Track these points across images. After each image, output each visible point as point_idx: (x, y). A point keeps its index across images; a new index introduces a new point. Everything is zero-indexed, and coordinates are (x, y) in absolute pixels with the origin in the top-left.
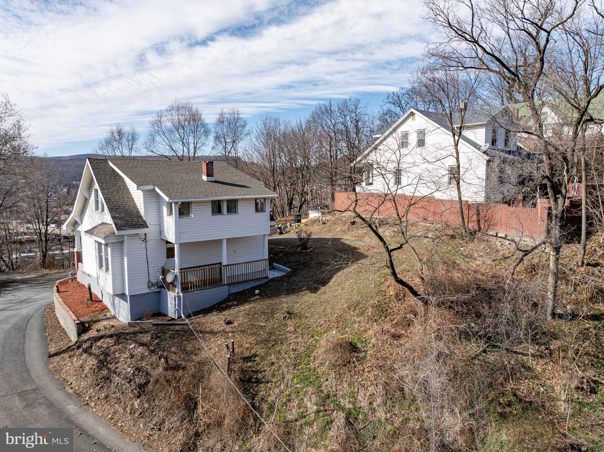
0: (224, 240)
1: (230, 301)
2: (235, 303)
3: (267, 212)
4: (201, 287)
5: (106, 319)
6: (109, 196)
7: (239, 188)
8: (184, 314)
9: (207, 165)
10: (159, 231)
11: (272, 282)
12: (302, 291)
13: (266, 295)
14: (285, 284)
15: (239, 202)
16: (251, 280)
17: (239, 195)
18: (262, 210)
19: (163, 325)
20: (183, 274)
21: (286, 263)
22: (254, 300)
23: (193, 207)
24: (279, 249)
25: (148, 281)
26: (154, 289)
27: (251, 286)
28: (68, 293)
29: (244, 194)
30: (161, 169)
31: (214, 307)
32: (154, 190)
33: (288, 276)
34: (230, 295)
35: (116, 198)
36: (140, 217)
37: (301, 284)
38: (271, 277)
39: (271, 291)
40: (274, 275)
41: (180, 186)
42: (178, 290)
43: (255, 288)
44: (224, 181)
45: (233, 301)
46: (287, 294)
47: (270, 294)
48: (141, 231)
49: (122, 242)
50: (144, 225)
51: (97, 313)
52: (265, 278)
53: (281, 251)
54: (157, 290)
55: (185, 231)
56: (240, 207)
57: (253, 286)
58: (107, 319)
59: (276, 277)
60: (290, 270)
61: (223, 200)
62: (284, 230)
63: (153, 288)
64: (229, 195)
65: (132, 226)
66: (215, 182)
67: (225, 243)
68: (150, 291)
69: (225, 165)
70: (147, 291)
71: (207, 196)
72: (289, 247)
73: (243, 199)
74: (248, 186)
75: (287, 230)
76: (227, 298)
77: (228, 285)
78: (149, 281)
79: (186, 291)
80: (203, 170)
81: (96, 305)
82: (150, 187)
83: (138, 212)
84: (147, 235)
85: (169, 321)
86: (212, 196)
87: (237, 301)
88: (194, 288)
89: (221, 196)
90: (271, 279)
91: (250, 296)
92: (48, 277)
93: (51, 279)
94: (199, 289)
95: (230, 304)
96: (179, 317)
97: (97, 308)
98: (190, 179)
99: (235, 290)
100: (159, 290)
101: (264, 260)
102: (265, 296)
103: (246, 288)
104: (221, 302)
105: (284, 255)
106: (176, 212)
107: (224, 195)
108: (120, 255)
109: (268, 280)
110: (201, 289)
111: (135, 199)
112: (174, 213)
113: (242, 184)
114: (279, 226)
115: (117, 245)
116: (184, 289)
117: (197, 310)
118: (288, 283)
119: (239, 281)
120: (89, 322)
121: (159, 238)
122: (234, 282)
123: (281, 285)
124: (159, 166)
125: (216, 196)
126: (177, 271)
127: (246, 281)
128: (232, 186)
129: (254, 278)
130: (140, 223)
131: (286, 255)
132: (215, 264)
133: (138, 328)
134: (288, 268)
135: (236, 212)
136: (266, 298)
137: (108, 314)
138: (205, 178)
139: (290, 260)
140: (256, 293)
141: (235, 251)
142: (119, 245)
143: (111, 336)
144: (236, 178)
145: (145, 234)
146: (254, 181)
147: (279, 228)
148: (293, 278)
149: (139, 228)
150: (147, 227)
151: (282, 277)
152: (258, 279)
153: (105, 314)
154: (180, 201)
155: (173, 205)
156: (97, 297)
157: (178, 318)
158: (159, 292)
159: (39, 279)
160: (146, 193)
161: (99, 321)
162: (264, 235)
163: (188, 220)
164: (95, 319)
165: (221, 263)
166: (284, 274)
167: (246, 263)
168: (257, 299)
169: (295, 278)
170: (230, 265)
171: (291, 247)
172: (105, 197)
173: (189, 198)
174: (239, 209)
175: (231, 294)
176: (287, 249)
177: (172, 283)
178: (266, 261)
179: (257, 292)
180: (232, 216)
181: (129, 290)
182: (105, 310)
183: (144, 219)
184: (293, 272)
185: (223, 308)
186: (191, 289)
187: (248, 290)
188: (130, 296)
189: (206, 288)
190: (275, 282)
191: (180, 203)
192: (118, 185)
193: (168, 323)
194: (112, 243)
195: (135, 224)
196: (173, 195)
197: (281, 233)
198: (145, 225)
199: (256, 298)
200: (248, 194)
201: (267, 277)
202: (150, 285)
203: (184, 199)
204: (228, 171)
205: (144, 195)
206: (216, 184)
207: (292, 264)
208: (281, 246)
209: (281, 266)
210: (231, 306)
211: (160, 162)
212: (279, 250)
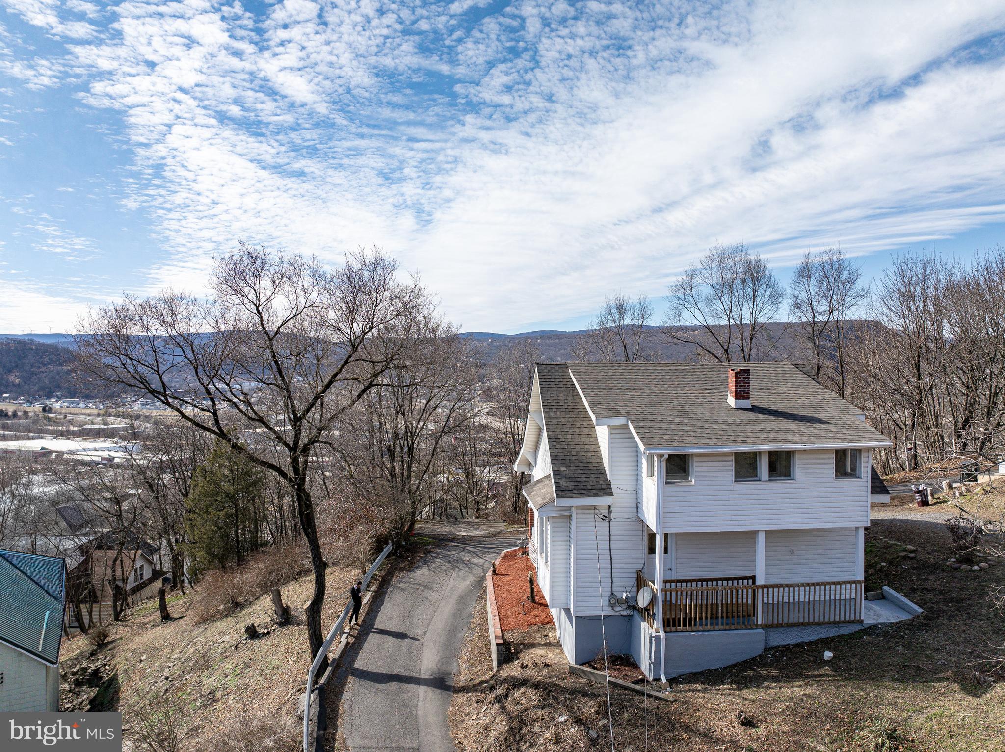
0: (760, 533)
1: (764, 665)
2: (775, 672)
3: (864, 479)
4: (706, 625)
5: (544, 645)
6: (557, 431)
7: (801, 424)
8: (665, 674)
9: (736, 376)
10: (635, 501)
11: (870, 635)
12: (939, 680)
13: (848, 670)
14: (900, 649)
15: (797, 456)
16: (819, 624)
17: (796, 443)
18: (853, 474)
19: (626, 688)
20: (668, 593)
21: (914, 590)
22: (816, 676)
23: (695, 464)
24: (905, 550)
25: (609, 594)
26: (621, 610)
27: (818, 637)
28: (506, 579)
29: (808, 440)
30: (655, 382)
31: (730, 672)
32: (626, 427)
33: (912, 626)
34: (767, 649)
35: (569, 436)
36: (602, 473)
37: (940, 659)
38: (869, 620)
39: (861, 660)
40: (879, 616)
41: (677, 421)
42: (658, 624)
43: (826, 643)
44: (773, 408)
45: (771, 666)
46: (897, 680)
47: (857, 669)
48: (602, 501)
49: (570, 517)
50: (606, 490)
51: (535, 628)
52: (854, 622)
53: (906, 558)
54: (625, 613)
55: (674, 510)
56: (799, 467)
57: (824, 636)
58: (546, 644)
59: (881, 624)
60: (920, 610)
61: (760, 453)
62: (932, 495)
63: (618, 608)
64: (775, 441)
65: (584, 492)
66: (754, 409)
67: (761, 538)
68: (613, 613)
69: (786, 368)
70: (608, 611)
71: (724, 443)
72: (930, 548)
73: (805, 451)
74: (825, 419)
75: (941, 496)
76: (760, 656)
77: (765, 627)
78: (612, 594)
79: (673, 629)
80: (730, 385)
81: (537, 613)
82: (621, 421)
83: (600, 464)
84: (612, 509)
85: (637, 682)
86: (735, 443)
87: (780, 669)
88: (690, 625)
89: (755, 442)
90: (870, 628)
91: (810, 661)
92: (500, 538)
93: (502, 542)
94: (701, 628)
95: (764, 672)
96: (657, 680)
97: (537, 619)
98: (701, 404)
99: (778, 639)
100: (628, 612)
101: (855, 582)
102: (845, 671)
103: (806, 639)
104: (745, 662)
105: (914, 568)
106: (659, 471)
107: (763, 443)
108: (566, 538)
109: (860, 627)
110: (706, 628)
111: (599, 439)
112: (656, 474)
113: (811, 413)
114: (921, 488)
115: (561, 520)
116: (669, 624)
117: (694, 670)
118: (908, 647)
119: (791, 622)
120: (517, 645)
121: (634, 515)
122: (780, 622)
123: (890, 647)
124: (653, 376)
125: (744, 442)
126: (657, 586)
127: (808, 624)
128: (787, 418)
129: (827, 620)
130: (599, 487)
131: (917, 569)
132: (743, 579)
133: (583, 681)
134: (916, 603)
135: (789, 476)
136: (846, 679)
137: (550, 635)
138: (731, 401)
139: (927, 585)
140: (826, 658)
141: (792, 552)
142: (565, 520)
143: (536, 686)
144: (803, 398)
145: (609, 506)
146: (843, 407)
147: (919, 492)
148: (922, 636)
149: (596, 495)
150: (611, 494)
151: (898, 627)
152: (836, 623)
153: (546, 633)
154: (667, 452)
155: (656, 459)
156: (543, 597)
157: (655, 680)
158: (630, 617)
159: (487, 539)
160: (614, 431)
161: (533, 646)
162: (857, 528)
163: (687, 489)
164: (527, 641)
165: (753, 578)
166: (904, 617)
167: (808, 585)
168: (823, 675)
169: (927, 637)
170: (773, 586)
171: (934, 551)
172: (550, 433)
173: (685, 447)
174: (797, 471)
175: (772, 648)
176: (922, 555)
177: (646, 609)
178: (859, 586)
179: (828, 655)
180: (780, 486)
181: (575, 607)
182: (549, 626)
183: (609, 479)
184: (926, 617)
185: (745, 678)
186: (685, 625)
187: (810, 643)
188: (576, 617)
189: (717, 628)
190: (878, 635)
191: (666, 456)
192: (576, 412)
193: (632, 686)
194: (553, 517)
195: (590, 487)
196: (655, 439)
197: (925, 503)
198: (609, 491)
199: (821, 672)
200: (818, 440)
201: (861, 622)
202: (613, 601)
203: (675, 448)
204: (789, 384)
205: (611, 434)
206: (752, 415)
207: (930, 596)
208: (910, 543)
209: (900, 596)
210: (764, 679)
211: (658, 367)
212: (903, 554)
